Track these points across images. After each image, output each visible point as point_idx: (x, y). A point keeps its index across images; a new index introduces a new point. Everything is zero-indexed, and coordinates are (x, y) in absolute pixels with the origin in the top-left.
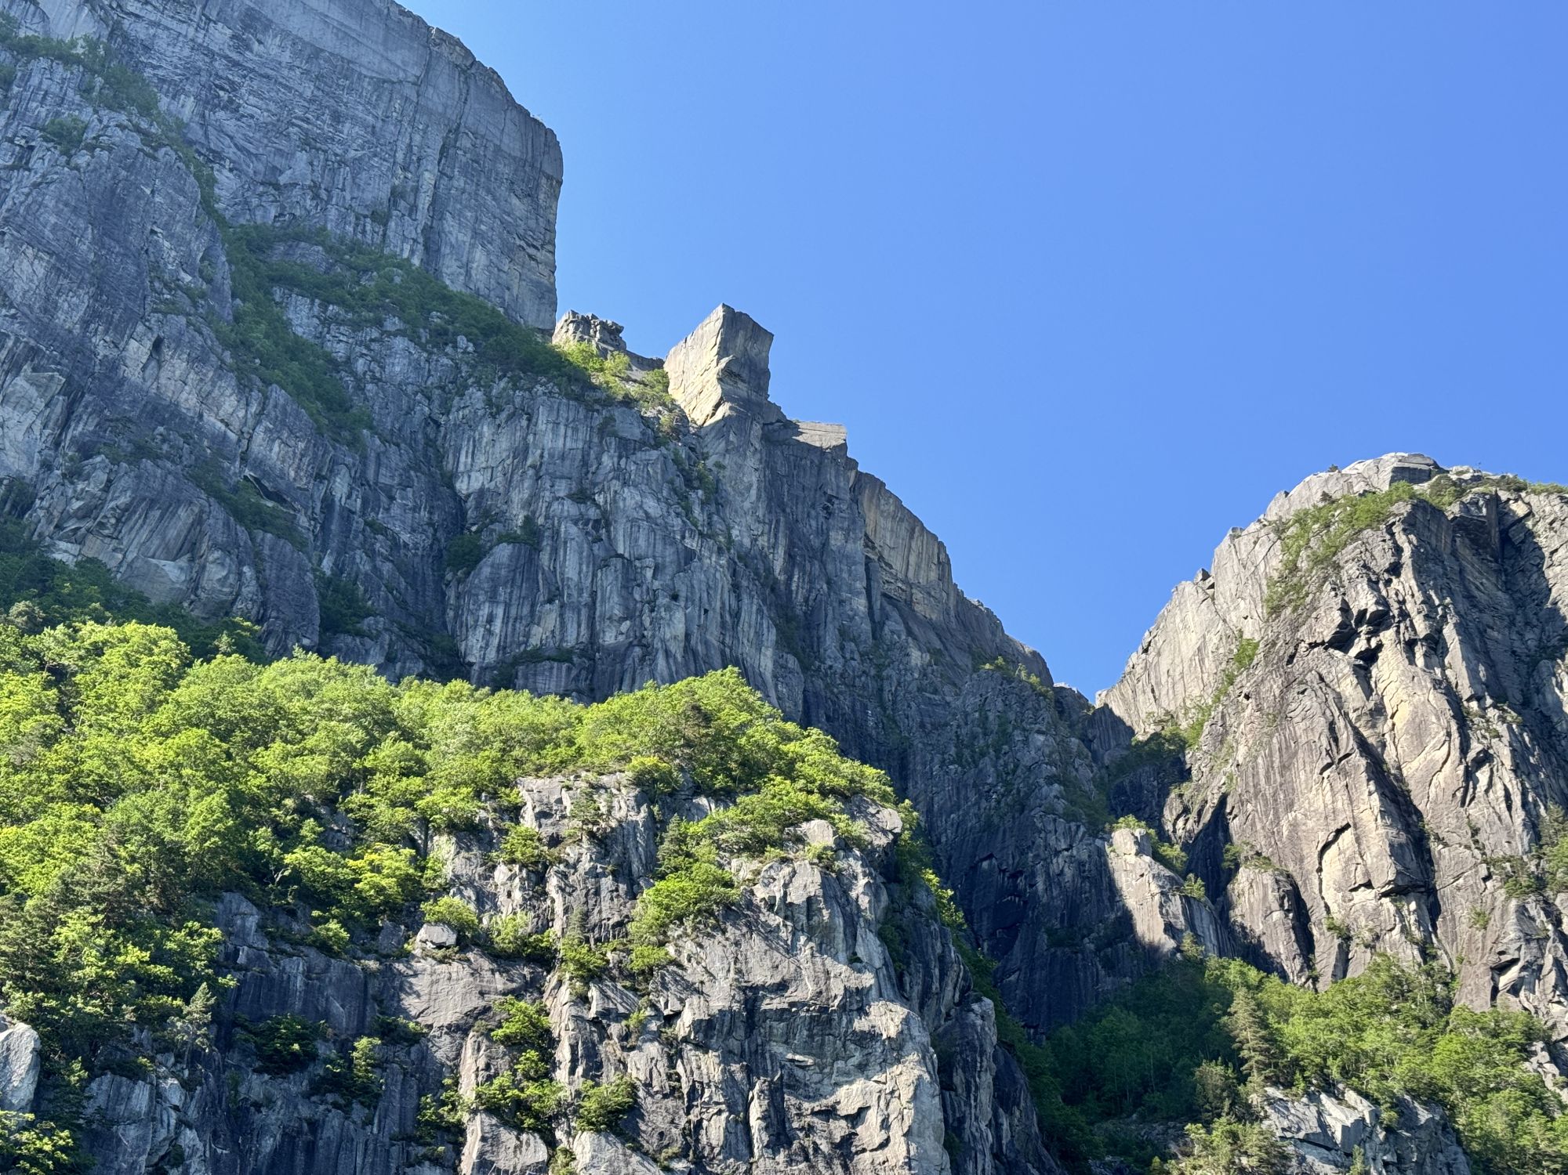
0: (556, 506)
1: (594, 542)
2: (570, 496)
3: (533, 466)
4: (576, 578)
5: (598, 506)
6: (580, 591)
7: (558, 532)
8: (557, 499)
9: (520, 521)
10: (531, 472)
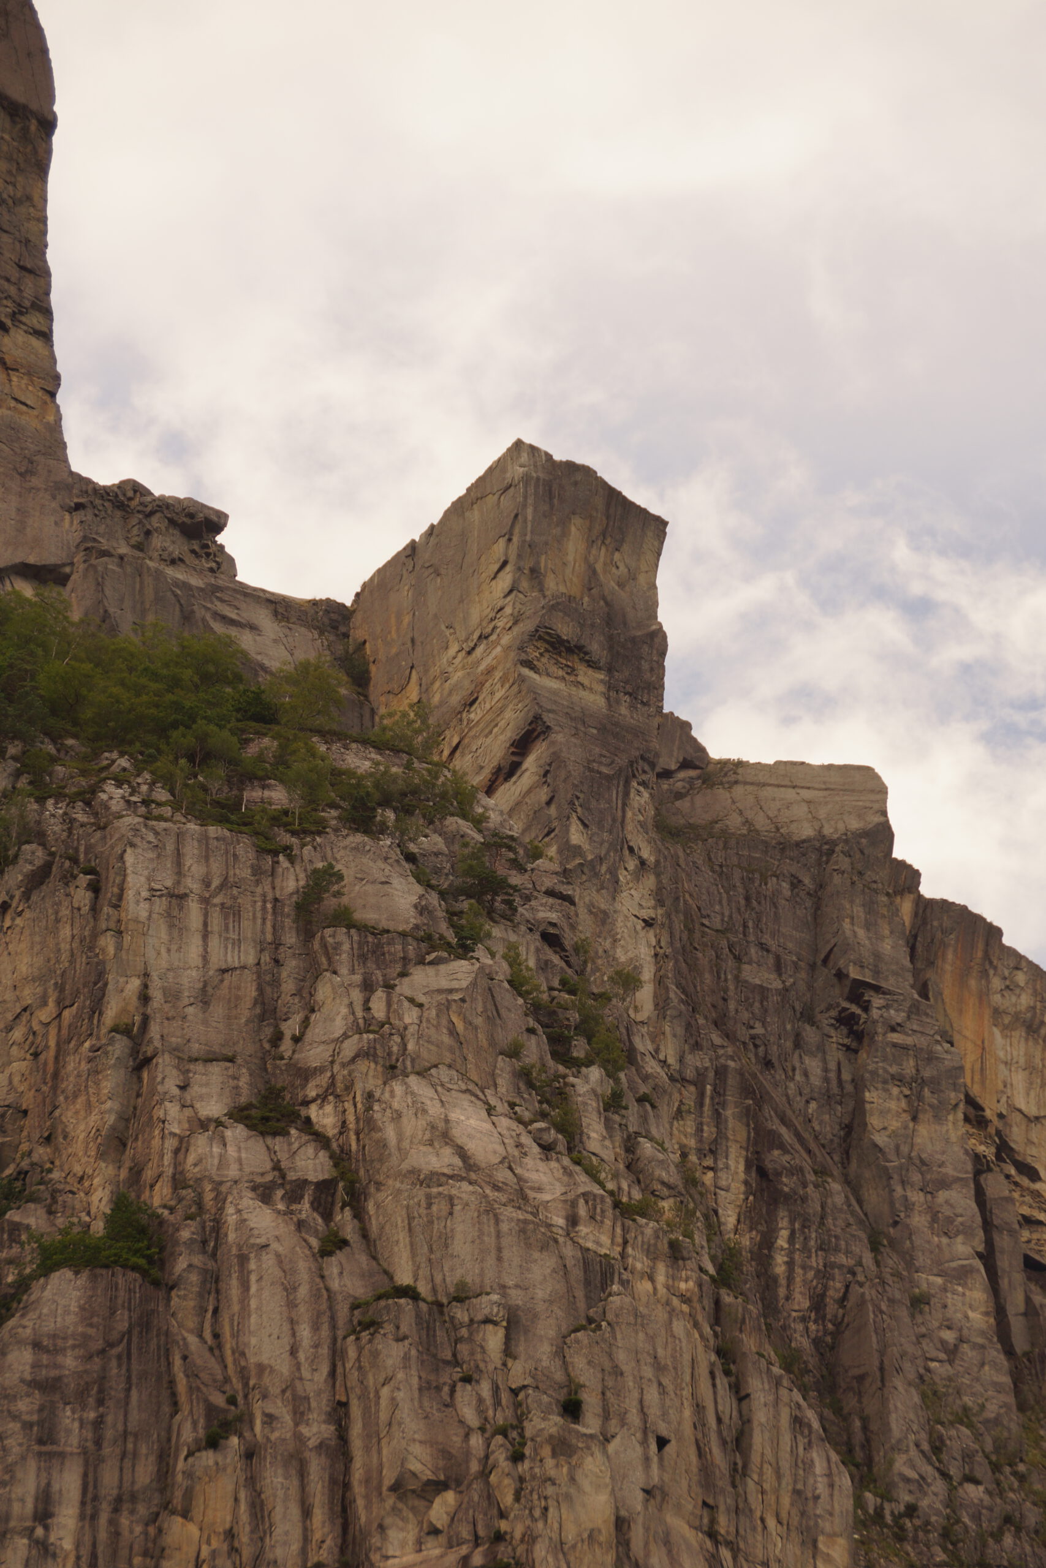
0: (201, 1145)
1: (325, 1252)
2: (240, 1114)
3: (122, 1029)
4: (284, 1367)
5: (321, 1140)
6: (299, 1408)
7: (218, 1225)
8: (203, 1125)
9: (100, 1199)
10: (120, 1046)
